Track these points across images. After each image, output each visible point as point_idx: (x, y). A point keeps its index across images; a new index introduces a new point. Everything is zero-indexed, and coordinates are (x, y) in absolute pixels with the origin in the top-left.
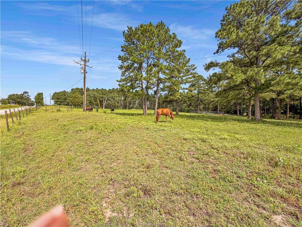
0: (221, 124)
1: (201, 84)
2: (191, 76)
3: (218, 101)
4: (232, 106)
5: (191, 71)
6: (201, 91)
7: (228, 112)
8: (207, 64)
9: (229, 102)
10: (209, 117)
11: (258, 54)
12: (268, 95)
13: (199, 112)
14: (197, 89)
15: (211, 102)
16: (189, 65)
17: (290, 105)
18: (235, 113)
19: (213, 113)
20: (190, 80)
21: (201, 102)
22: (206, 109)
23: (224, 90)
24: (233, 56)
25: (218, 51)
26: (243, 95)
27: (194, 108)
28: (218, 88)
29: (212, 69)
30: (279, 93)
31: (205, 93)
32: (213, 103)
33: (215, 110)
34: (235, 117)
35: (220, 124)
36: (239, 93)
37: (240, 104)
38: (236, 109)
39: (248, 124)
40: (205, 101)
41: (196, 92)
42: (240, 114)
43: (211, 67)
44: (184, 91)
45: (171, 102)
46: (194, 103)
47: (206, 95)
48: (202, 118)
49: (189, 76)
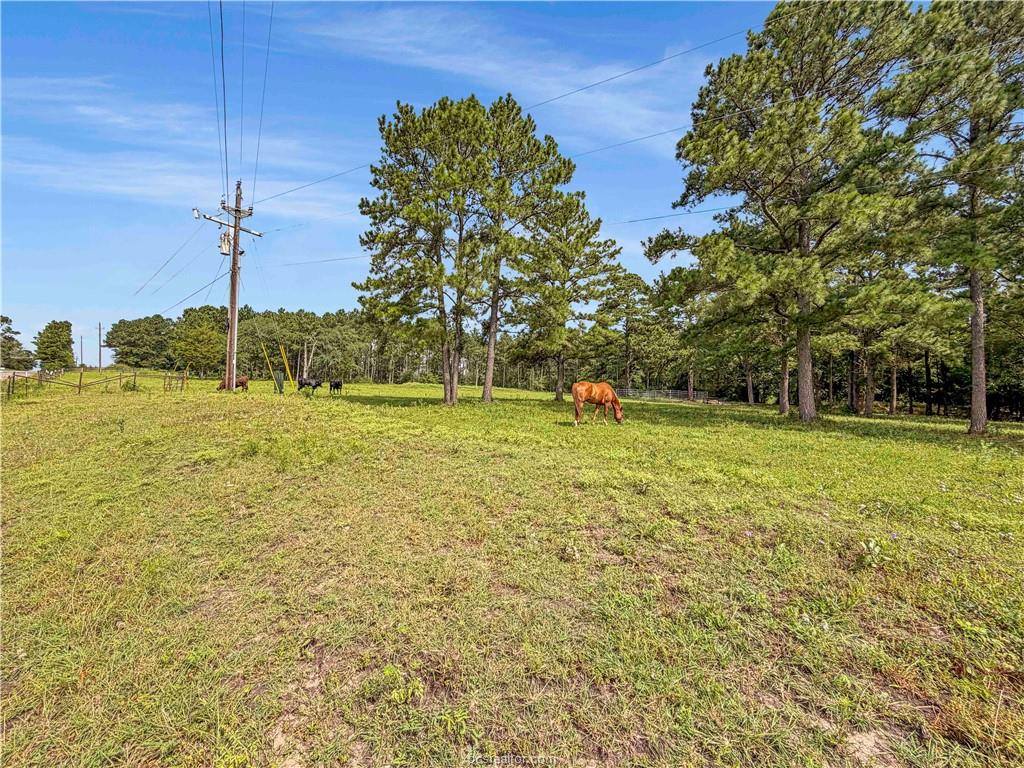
1: (635, 303)
2: (603, 277)
3: (690, 357)
4: (731, 374)
5: (605, 261)
6: (636, 324)
7: (720, 394)
8: (654, 239)
9: (721, 362)
10: (661, 411)
11: (803, 214)
12: (836, 342)
13: (631, 392)
14: (625, 318)
15: (668, 361)
16: (598, 240)
17: (901, 372)
18: (742, 396)
19: (674, 396)
20: (601, 289)
21: (635, 359)
22: (652, 383)
23: (707, 323)
24: (731, 215)
25: (685, 197)
26: (765, 340)
27: (615, 379)
28: (689, 317)
29: (667, 255)
30: (869, 335)
31: (648, 331)
32: (673, 365)
33: (680, 386)
34: (741, 408)
35: (697, 432)
36: (752, 332)
37: (755, 368)
38: (743, 384)
39: (780, 434)
40: (648, 357)
41: (620, 327)
42: (756, 400)
43: (666, 247)
44: (581, 326)
45: (539, 359)
46: (616, 363)
47: (652, 338)
48: (640, 413)
49: (597, 277)
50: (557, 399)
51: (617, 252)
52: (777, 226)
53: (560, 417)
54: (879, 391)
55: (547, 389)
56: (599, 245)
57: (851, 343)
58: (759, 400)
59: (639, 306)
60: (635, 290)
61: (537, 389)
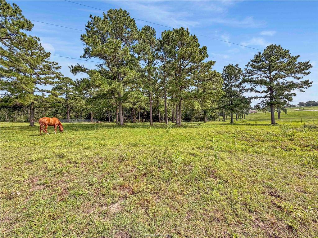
3: (91, 108)
7: (101, 119)
8: (74, 67)
9: (101, 110)
14: (66, 93)
15: (84, 109)
18: (107, 120)
19: (86, 121)
22: (78, 117)
25: (84, 55)
28: (90, 95)
33: (88, 118)
34: (107, 123)
38: (107, 116)
43: (79, 70)
52: (112, 72)
54: (137, 117)
56: (50, 63)
57: (131, 106)
58: (112, 121)
59: (71, 90)
60: (69, 84)
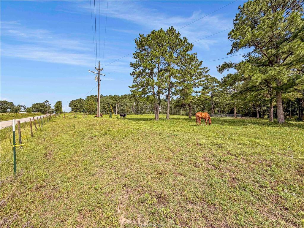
0: (239, 128)
1: (214, 86)
2: (203, 79)
3: (234, 103)
4: (250, 108)
5: (204, 74)
6: (215, 93)
7: (246, 115)
8: (221, 66)
9: (246, 104)
10: (225, 121)
11: (277, 52)
12: (292, 95)
13: (214, 115)
14: (211, 92)
15: (227, 105)
16: (201, 67)
20: (203, 83)
21: (215, 105)
23: (241, 92)
24: (249, 55)
25: (231, 51)
26: (263, 96)
27: (208, 111)
28: (234, 90)
29: (226, 70)
31: (219, 95)
32: (228, 105)
36: (258, 93)
37: (260, 106)
39: (270, 128)
40: (219, 104)
41: (209, 94)
42: (260, 117)
43: (225, 68)
44: (197, 95)
45: (183, 106)
46: (208, 106)
47: (221, 97)
48: (217, 122)
49: (201, 79)
50: (189, 118)
51: (208, 71)
52: (267, 56)
53: (191, 123)
55: (186, 115)
56: (202, 69)
57: (299, 96)
58: (261, 116)
59: (216, 87)
60: (214, 82)
61: (183, 115)
